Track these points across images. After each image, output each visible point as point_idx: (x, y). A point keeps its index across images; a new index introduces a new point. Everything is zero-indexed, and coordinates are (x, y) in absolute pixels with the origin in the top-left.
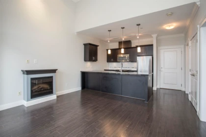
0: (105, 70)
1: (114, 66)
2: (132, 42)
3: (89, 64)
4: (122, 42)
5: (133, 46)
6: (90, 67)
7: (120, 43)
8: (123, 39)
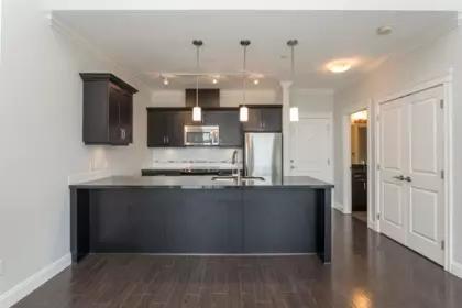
0: (146, 173)
1: (168, 158)
2: (223, 93)
3: (99, 152)
4: (195, 90)
5: (223, 104)
6: (101, 167)
7: (190, 93)
8: (215, 82)
